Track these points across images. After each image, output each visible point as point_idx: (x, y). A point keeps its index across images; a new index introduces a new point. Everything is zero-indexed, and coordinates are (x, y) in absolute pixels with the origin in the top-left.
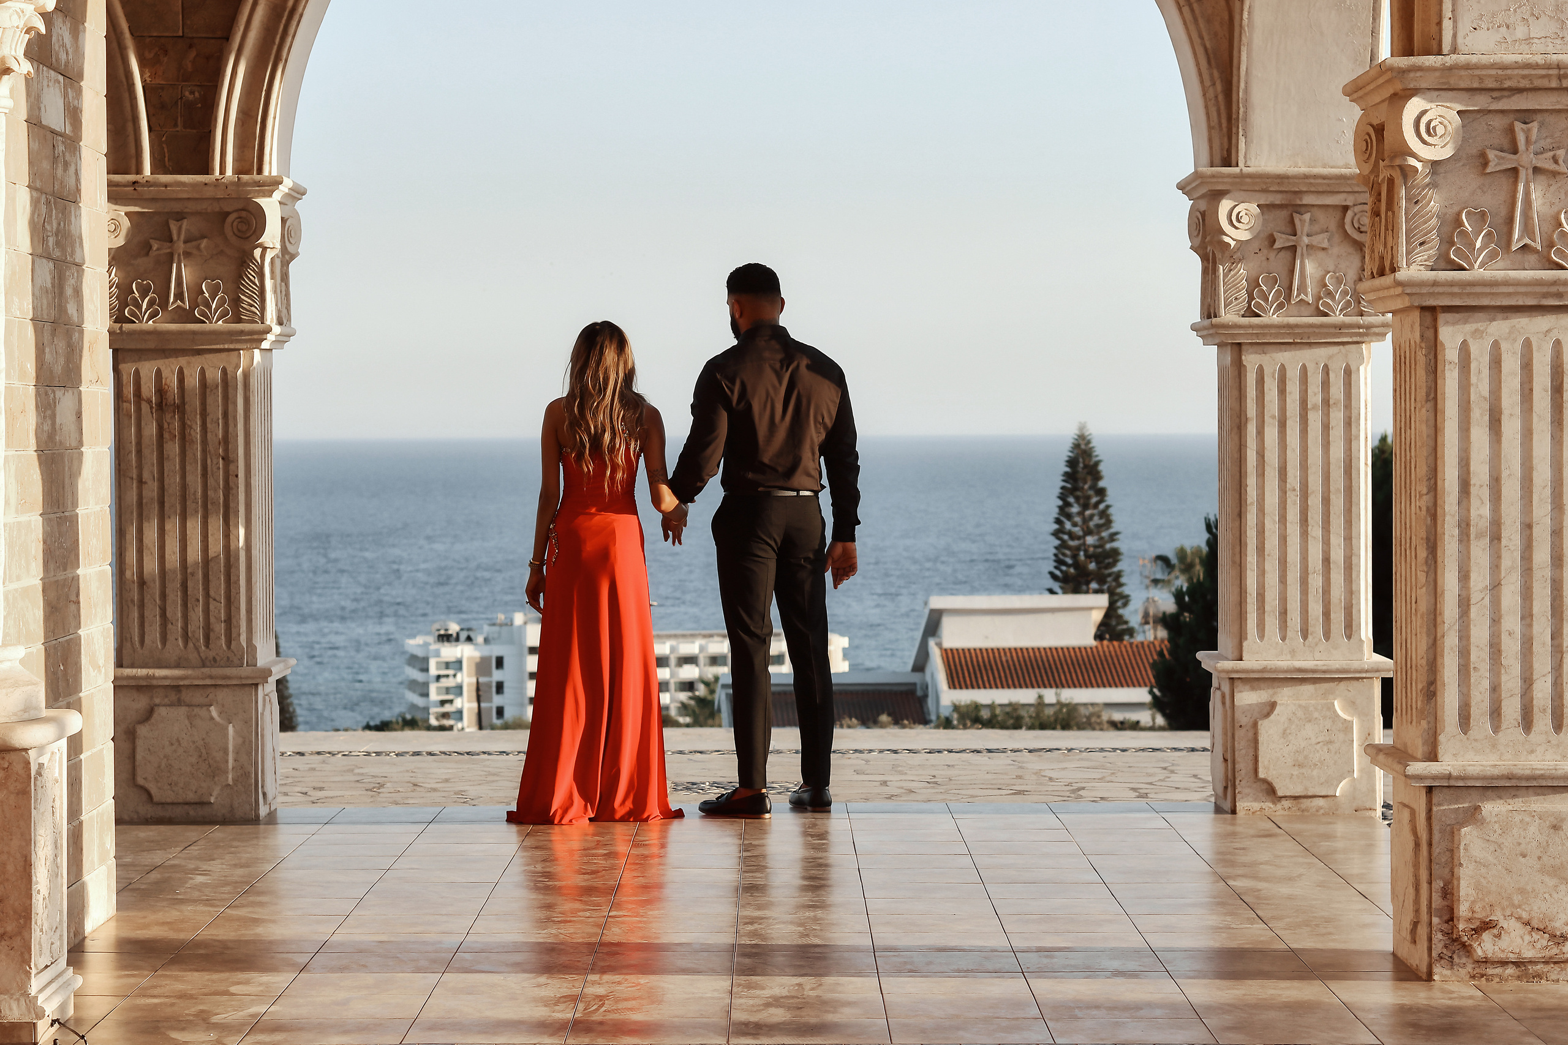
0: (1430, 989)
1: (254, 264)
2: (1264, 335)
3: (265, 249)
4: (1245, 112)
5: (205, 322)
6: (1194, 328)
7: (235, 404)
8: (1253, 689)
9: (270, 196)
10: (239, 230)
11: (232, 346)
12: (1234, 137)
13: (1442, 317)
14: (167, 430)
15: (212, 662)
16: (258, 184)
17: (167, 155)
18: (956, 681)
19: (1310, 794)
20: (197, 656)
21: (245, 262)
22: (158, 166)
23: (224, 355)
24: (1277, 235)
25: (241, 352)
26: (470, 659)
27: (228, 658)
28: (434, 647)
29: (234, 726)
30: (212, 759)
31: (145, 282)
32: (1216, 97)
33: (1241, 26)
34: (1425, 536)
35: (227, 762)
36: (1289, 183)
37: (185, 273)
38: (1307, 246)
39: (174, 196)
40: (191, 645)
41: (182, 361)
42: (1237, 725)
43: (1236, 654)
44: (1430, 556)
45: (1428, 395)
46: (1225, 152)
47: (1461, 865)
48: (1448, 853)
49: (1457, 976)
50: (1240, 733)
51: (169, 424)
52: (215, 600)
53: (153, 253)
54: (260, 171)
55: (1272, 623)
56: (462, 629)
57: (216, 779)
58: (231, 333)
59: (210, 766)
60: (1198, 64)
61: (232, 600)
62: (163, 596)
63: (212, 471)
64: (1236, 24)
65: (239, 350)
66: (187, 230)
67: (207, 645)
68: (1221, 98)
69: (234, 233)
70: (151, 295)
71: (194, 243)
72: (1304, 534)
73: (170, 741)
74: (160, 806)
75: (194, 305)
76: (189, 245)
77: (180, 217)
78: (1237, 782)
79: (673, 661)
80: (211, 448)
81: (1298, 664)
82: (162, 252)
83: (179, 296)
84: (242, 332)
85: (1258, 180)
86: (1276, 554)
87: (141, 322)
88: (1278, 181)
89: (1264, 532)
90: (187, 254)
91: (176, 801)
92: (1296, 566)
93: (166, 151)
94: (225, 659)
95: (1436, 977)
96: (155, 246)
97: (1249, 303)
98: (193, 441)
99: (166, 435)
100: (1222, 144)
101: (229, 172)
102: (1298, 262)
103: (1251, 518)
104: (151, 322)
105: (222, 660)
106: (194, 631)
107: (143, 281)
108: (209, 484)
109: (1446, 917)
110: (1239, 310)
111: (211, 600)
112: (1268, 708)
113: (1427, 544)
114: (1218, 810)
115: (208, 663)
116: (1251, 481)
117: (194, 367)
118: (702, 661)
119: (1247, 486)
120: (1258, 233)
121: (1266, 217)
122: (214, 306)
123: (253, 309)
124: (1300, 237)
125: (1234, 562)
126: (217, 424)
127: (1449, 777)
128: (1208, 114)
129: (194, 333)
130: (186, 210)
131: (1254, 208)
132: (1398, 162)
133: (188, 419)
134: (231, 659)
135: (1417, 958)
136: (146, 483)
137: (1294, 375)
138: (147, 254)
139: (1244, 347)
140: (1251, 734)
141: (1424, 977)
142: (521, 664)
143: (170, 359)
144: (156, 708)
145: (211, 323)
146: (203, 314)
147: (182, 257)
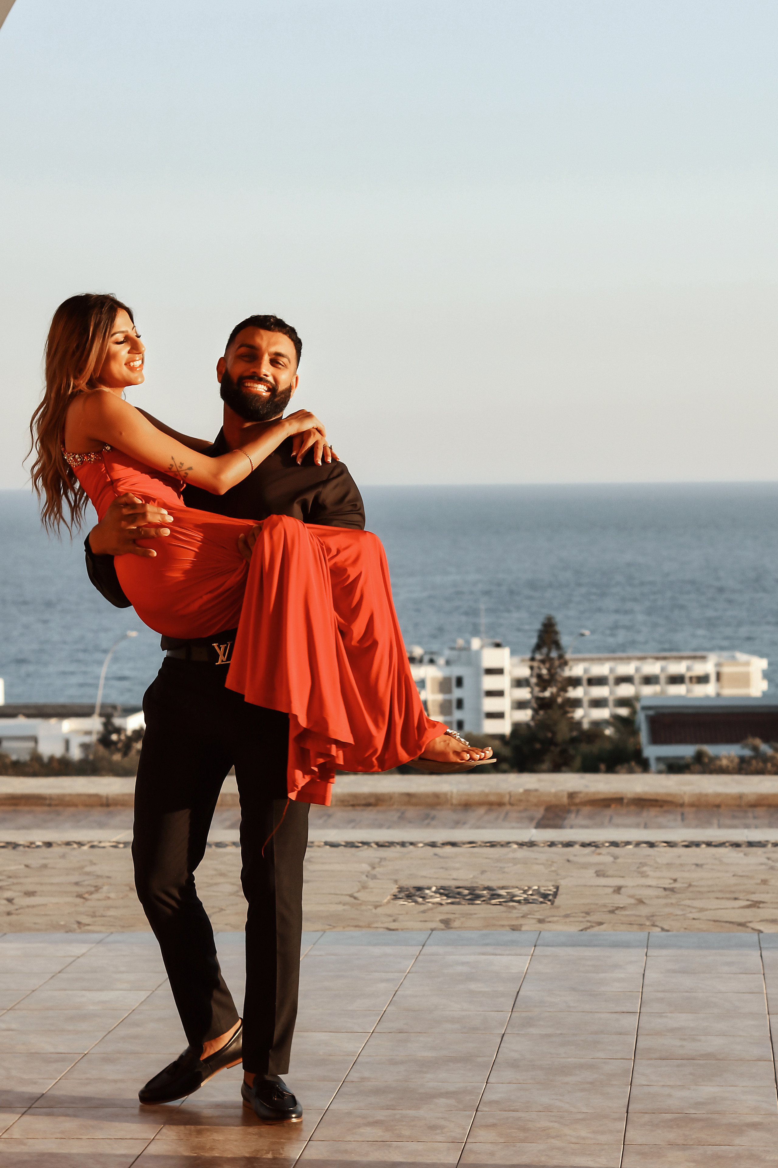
56: (425, 653)
142: (478, 683)
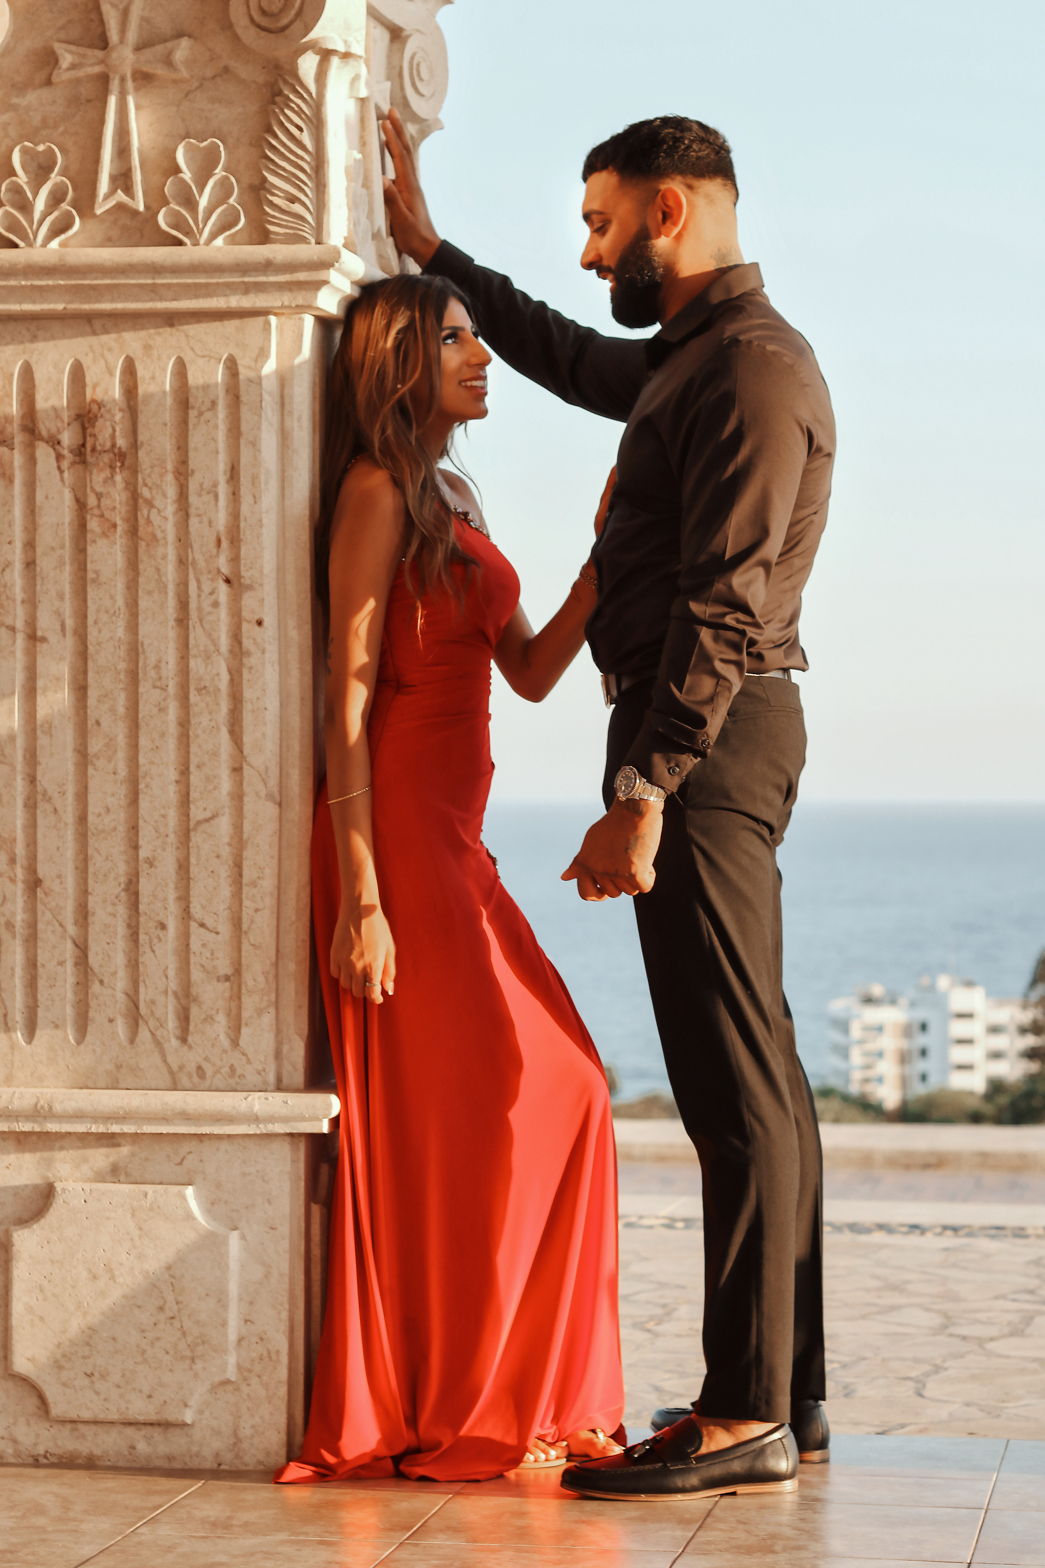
1: (301, 97)
3: (326, 55)
5: (180, 243)
7: (255, 445)
10: (263, 12)
11: (247, 303)
14: (96, 512)
15: (195, 1079)
20: (160, 1063)
21: (280, 93)
23: (231, 326)
25: (273, 319)
26: (893, 1022)
27: (232, 1068)
29: (243, 1237)
30: (189, 1316)
31: (41, 148)
35: (224, 1324)
37: (134, 121)
40: (144, 1034)
41: (133, 342)
51: (99, 496)
52: (202, 925)
53: (62, 75)
57: (199, 1365)
58: (242, 268)
59: (184, 1334)
61: (245, 927)
62: (83, 914)
63: (200, 609)
65: (264, 313)
66: (143, 18)
67: (183, 1035)
69: (252, 20)
70: (55, 178)
71: (159, 49)
73: (90, 1271)
74: (69, 1426)
75: (157, 200)
76: (148, 53)
80: (197, 555)
82: (81, 73)
83: (122, 178)
84: (268, 266)
87: (30, 245)
90: (143, 79)
91: (101, 1416)
94: (226, 1070)
96: (66, 59)
98: (154, 538)
99: (93, 524)
104: (54, 244)
105: (217, 1072)
106: (153, 1002)
107: (36, 145)
108: (192, 642)
111: (193, 925)
115: (185, 1081)
117: (159, 358)
122: (203, 202)
123: (297, 208)
126: (211, 497)
129: (158, 270)
133: (145, 485)
134: (239, 1071)
136: (44, 639)
138: (48, 80)
142: (946, 1029)
143: (104, 338)
144: (59, 1186)
145: (196, 244)
146: (179, 223)
147: (130, 85)
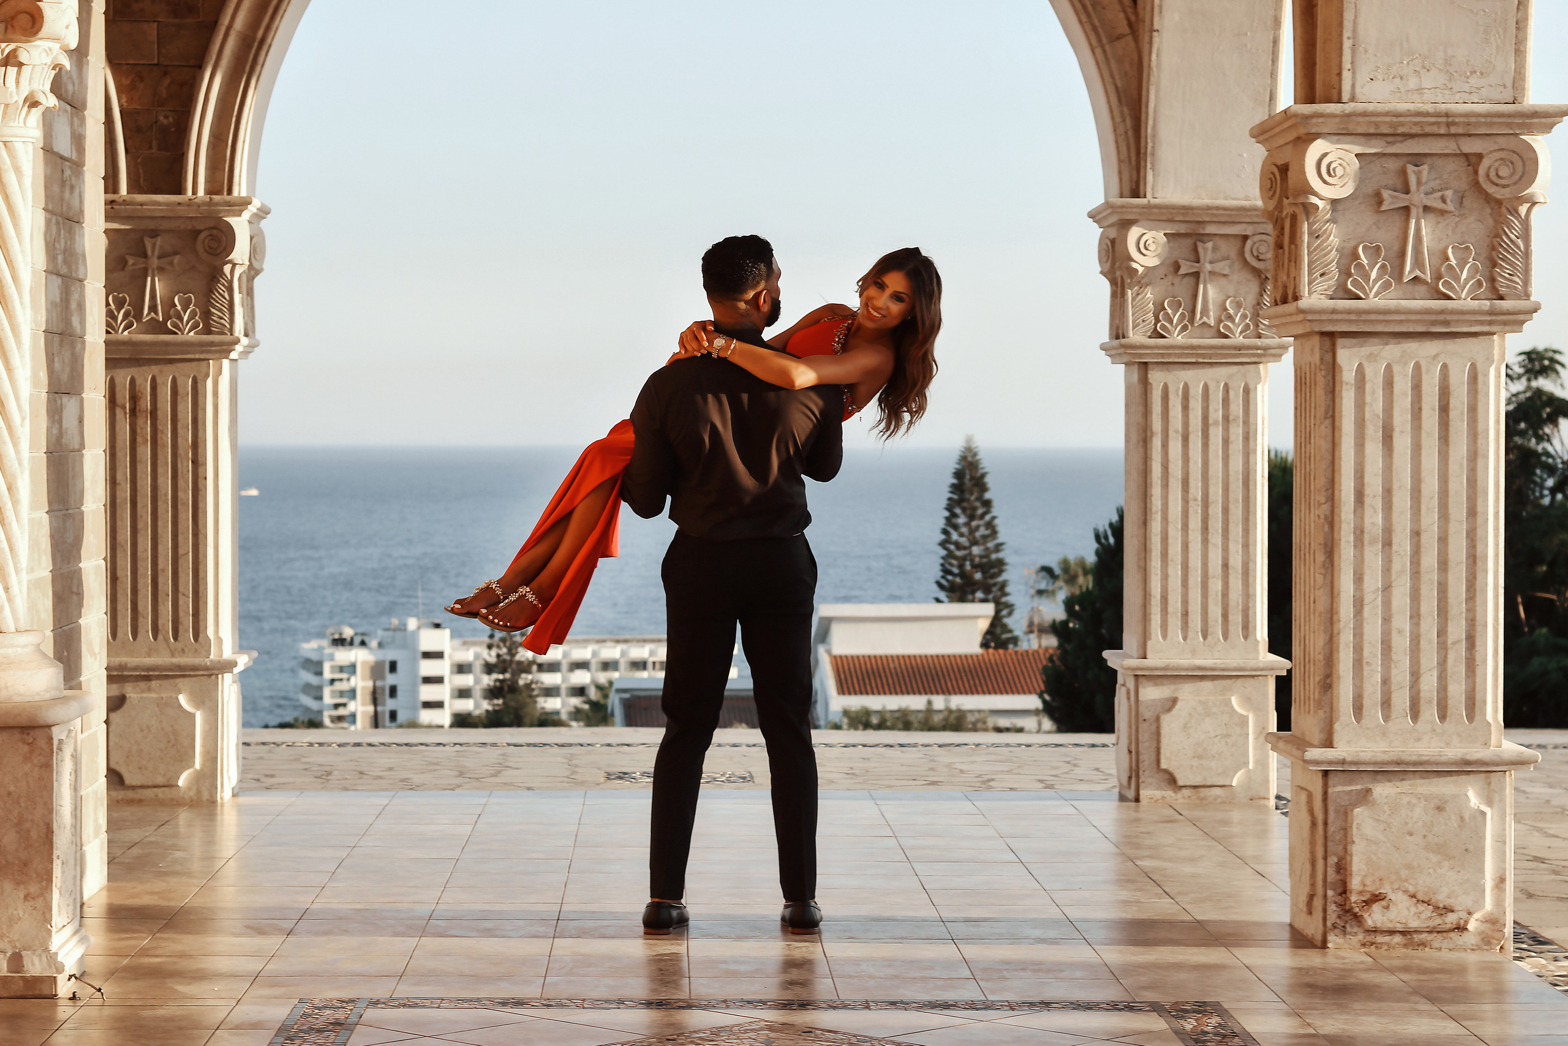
0: (1325, 955)
1: (224, 279)
2: (1169, 355)
3: (234, 265)
4: (1153, 147)
5: (176, 334)
6: (1103, 347)
7: (204, 410)
8: (1156, 685)
9: (240, 215)
10: (210, 248)
11: (202, 356)
12: (1142, 170)
13: (1340, 342)
14: (140, 434)
15: (181, 654)
16: (229, 204)
17: (142, 175)
18: (845, 686)
19: (1208, 784)
20: (166, 646)
21: (215, 277)
22: (133, 187)
23: (195, 364)
24: (1182, 262)
25: (211, 361)
26: (364, 663)
27: (196, 649)
28: (328, 651)
29: (201, 713)
30: (180, 744)
31: (121, 296)
32: (1126, 132)
33: (1149, 66)
34: (1323, 542)
35: (195, 747)
36: (1193, 214)
37: (157, 286)
38: (1210, 272)
39: (149, 214)
40: (160, 637)
41: (155, 369)
42: (1141, 719)
43: (1141, 652)
44: (1328, 560)
45: (1326, 412)
46: (1134, 184)
47: (1353, 842)
48: (1342, 832)
49: (1349, 944)
50: (1143, 726)
51: (142, 429)
52: (184, 595)
53: (129, 268)
54: (230, 192)
55: (1174, 622)
56: (356, 634)
57: (184, 763)
58: (202, 344)
59: (178, 750)
60: (1109, 102)
61: (200, 595)
63: (181, 472)
64: (1145, 63)
65: (209, 360)
66: (161, 247)
67: (176, 638)
68: (1130, 133)
69: (205, 250)
70: (126, 307)
71: (168, 259)
72: (1205, 541)
73: (140, 728)
74: (131, 788)
75: (167, 317)
76: (163, 260)
77: (154, 234)
78: (1141, 772)
79: (565, 666)
80: (181, 452)
81: (1199, 662)
82: (137, 267)
83: (153, 308)
84: (212, 344)
85: (1164, 211)
86: (1179, 559)
87: (116, 332)
88: (1184, 211)
89: (1167, 539)
90: (161, 270)
91: (145, 784)
92: (1197, 571)
93: (141, 171)
94: (193, 650)
95: (1329, 945)
96: (131, 261)
97: (1156, 325)
98: (164, 445)
99: (139, 440)
100: (1131, 176)
101: (201, 192)
102: (1201, 287)
103: (1156, 526)
104: (126, 333)
105: (190, 651)
106: (164, 624)
107: (119, 294)
108: (178, 485)
109: (1340, 890)
110: (1146, 332)
111: (179, 595)
112: (1170, 703)
113: (1325, 548)
114: (1122, 798)
115: (177, 654)
116: (1156, 491)
117: (166, 376)
118: (593, 666)
119: (1152, 496)
120: (1164, 260)
121: (1172, 245)
122: (186, 318)
123: (223, 321)
124: (1203, 264)
125: (1139, 567)
126: (187, 430)
127: (1343, 762)
128: (1118, 148)
129: (167, 344)
130: (161, 228)
131: (1160, 236)
132: (1301, 200)
133: (160, 424)
134: (198, 651)
135: (1312, 927)
137: (1197, 392)
138: (123, 269)
139: (1150, 366)
140: (1154, 727)
141: (1319, 944)
142: (415, 668)
143: (144, 368)
144: (127, 695)
145: (183, 334)
146: (175, 325)
147: (156, 272)
